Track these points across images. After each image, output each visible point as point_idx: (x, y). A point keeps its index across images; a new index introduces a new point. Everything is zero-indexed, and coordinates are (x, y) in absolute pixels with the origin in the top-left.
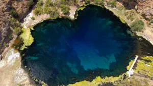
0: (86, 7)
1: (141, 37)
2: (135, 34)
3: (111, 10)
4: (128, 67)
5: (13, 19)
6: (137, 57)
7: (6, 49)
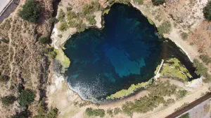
0: (111, 8)
1: (168, 39)
2: (162, 36)
3: (138, 7)
4: (155, 72)
5: (44, 45)
6: (163, 61)
7: (49, 75)
